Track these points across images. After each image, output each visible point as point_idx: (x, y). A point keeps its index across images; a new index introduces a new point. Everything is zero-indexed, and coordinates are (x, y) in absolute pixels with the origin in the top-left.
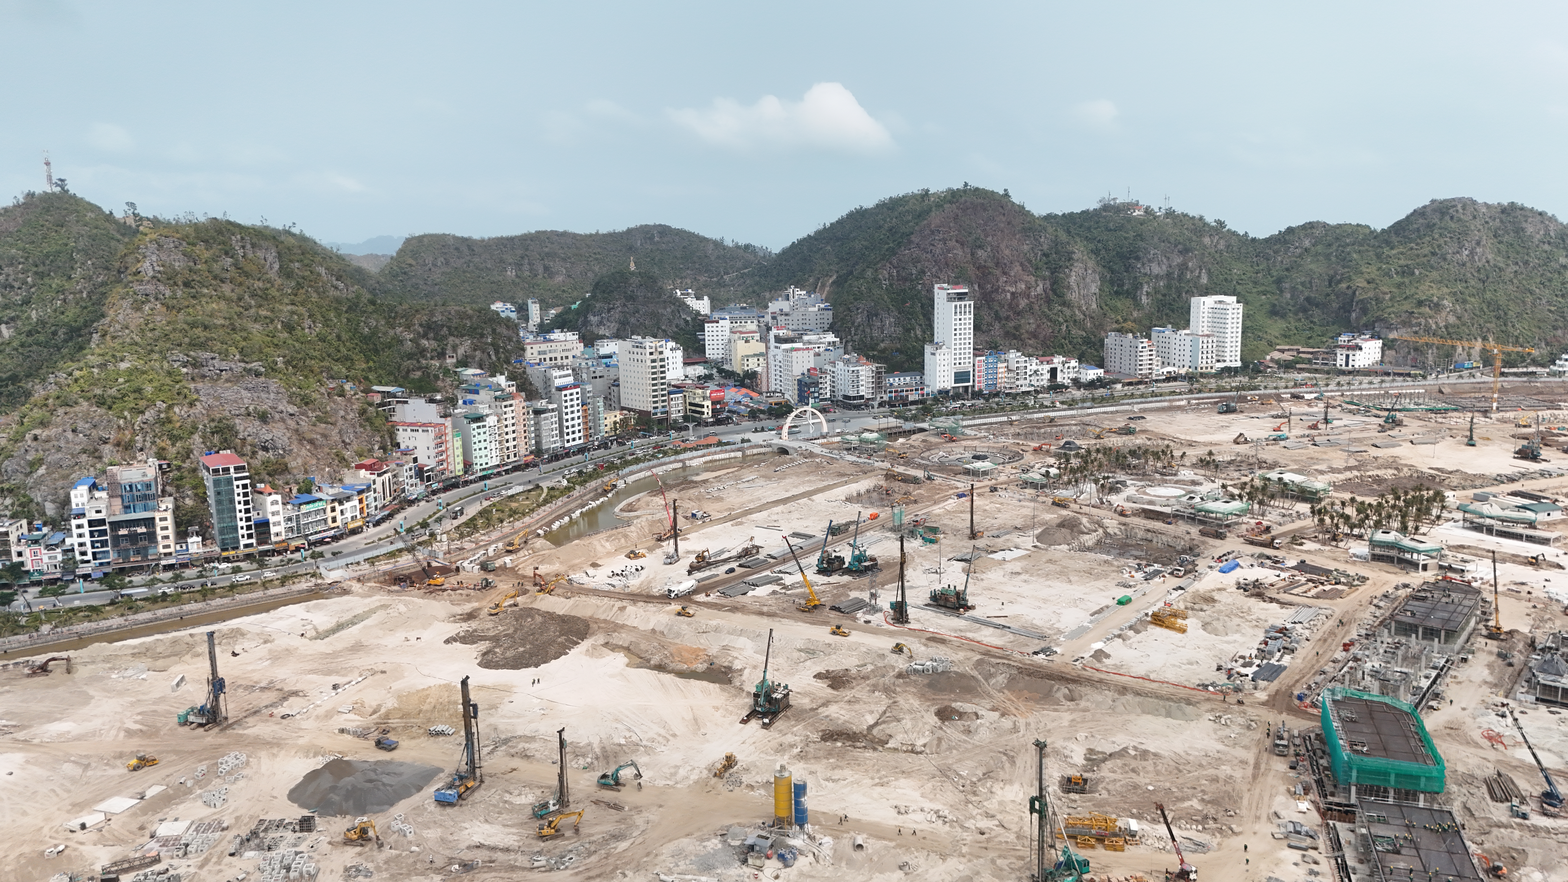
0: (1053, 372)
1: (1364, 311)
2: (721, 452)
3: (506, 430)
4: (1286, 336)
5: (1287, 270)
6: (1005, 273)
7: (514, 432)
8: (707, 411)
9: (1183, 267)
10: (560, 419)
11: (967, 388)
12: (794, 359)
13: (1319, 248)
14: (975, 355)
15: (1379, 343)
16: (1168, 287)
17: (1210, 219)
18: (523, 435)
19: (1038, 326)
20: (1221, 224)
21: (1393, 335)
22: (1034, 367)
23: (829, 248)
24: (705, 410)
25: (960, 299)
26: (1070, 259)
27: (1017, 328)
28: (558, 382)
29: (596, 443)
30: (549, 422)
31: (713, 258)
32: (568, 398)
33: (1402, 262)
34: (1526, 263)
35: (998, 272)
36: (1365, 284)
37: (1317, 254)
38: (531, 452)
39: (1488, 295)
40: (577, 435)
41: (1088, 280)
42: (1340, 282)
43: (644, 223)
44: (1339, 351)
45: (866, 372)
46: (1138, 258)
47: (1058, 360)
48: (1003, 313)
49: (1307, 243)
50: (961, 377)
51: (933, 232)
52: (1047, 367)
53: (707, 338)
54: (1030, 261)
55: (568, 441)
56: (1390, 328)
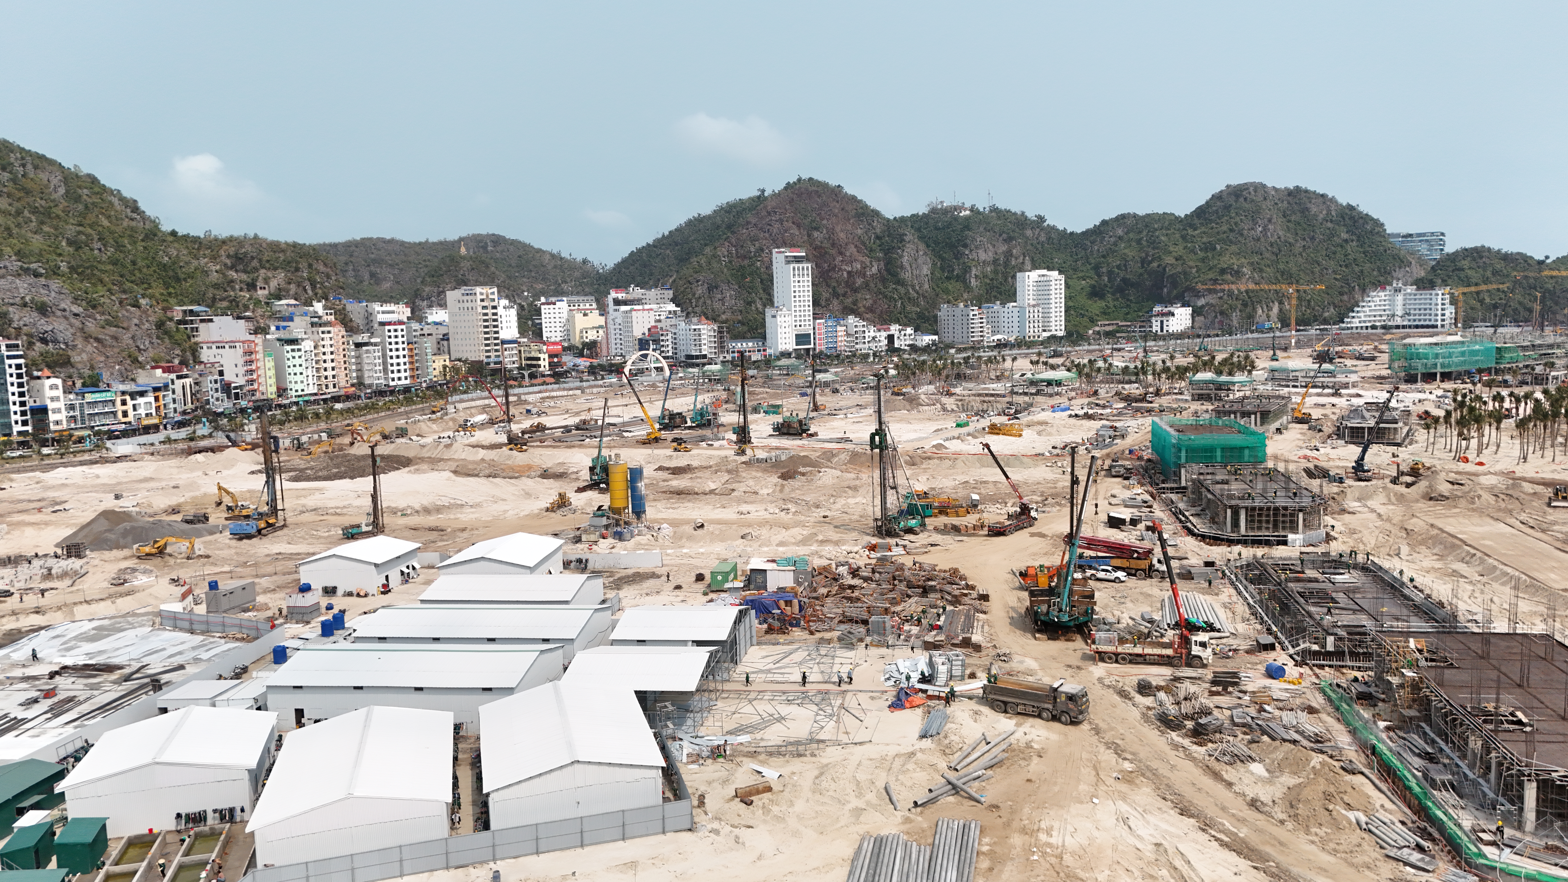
0: (891, 338)
1: (1174, 284)
2: (559, 389)
3: (324, 357)
4: (1105, 313)
5: (1104, 256)
6: (841, 253)
7: (332, 361)
8: (544, 364)
9: (1009, 254)
10: (384, 356)
11: (808, 350)
12: (634, 319)
13: (1131, 235)
14: (814, 318)
15: (1189, 310)
16: (995, 272)
17: (1031, 214)
18: (343, 366)
19: (875, 302)
20: (1041, 219)
21: (1201, 302)
22: (872, 334)
23: (668, 252)
24: (541, 362)
25: (798, 262)
26: (902, 240)
27: (855, 303)
28: (381, 318)
29: (424, 385)
30: (372, 357)
31: (550, 267)
32: (393, 334)
33: (1205, 240)
34: (1313, 239)
35: (833, 252)
36: (1173, 261)
37: (1130, 240)
38: (353, 385)
39: (1281, 266)
40: (403, 375)
41: (920, 261)
42: (1151, 262)
43: (476, 232)
44: (1153, 320)
45: (707, 331)
46: (965, 246)
47: (894, 329)
48: (841, 291)
49: (1120, 232)
50: (802, 338)
51: (769, 213)
52: (884, 334)
53: (544, 321)
54: (864, 244)
55: (393, 380)
56: (1198, 295)
